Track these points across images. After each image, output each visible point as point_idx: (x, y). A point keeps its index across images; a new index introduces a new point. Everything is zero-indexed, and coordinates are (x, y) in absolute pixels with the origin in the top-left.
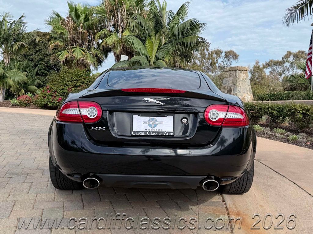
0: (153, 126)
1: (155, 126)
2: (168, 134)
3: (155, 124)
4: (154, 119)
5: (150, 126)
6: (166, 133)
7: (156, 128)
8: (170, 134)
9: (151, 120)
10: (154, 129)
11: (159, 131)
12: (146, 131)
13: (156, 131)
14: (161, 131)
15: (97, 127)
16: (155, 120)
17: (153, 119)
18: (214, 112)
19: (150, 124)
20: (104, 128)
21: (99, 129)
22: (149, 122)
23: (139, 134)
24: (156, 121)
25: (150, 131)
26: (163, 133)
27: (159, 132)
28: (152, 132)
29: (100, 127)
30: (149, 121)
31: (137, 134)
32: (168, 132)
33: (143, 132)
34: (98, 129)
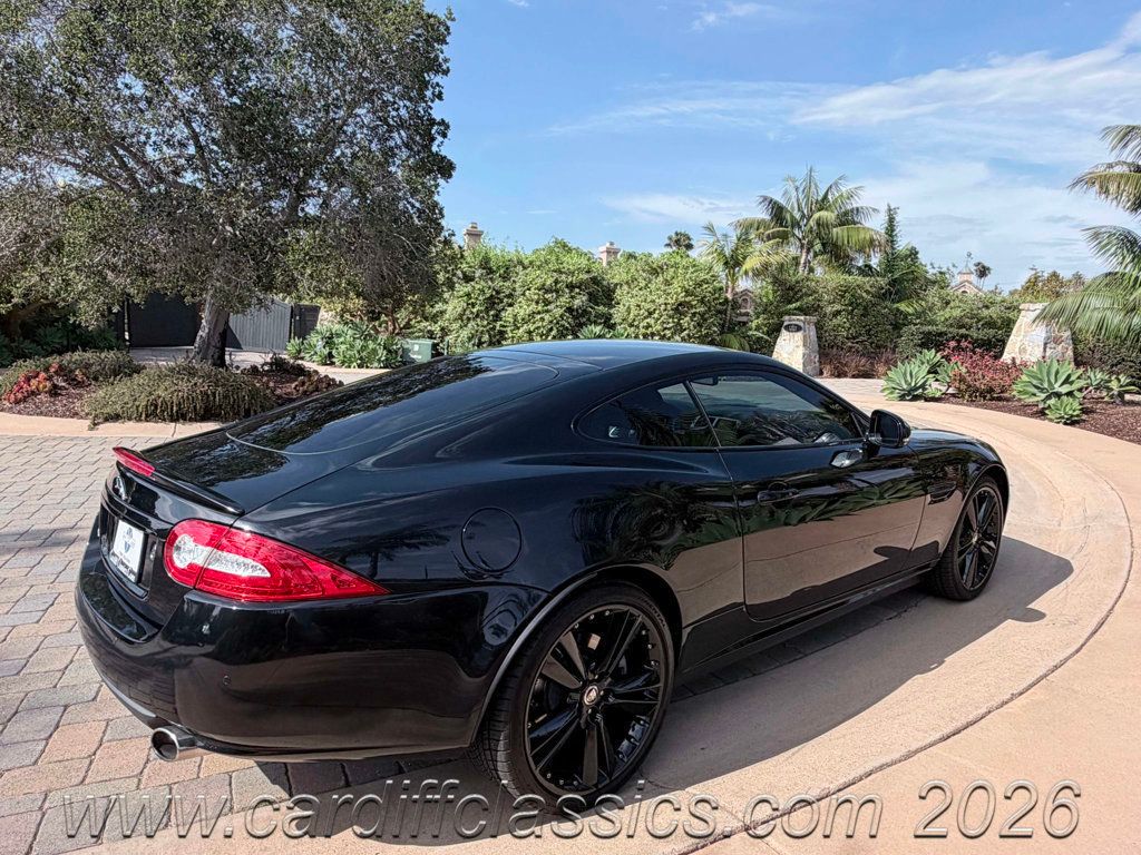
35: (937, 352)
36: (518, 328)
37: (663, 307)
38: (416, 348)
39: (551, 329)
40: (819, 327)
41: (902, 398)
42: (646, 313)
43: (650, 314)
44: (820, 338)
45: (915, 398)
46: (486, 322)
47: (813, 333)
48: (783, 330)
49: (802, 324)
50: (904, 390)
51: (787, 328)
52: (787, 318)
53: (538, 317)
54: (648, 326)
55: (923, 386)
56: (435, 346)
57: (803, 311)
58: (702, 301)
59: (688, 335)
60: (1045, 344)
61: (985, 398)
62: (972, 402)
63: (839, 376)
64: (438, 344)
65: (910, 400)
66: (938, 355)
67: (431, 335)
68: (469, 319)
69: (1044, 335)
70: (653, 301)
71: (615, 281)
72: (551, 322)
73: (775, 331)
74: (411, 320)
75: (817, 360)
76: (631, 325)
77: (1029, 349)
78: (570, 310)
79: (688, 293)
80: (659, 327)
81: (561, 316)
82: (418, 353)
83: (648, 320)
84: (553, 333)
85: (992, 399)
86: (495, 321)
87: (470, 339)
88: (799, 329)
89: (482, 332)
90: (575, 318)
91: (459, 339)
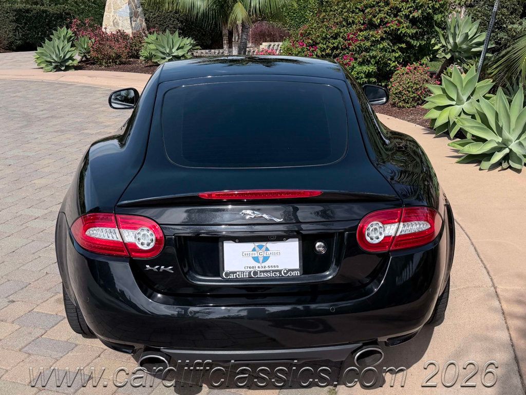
0: (261, 259)
1: (266, 259)
2: (291, 274)
3: (265, 255)
4: (263, 246)
5: (256, 259)
6: (285, 271)
7: (266, 264)
8: (293, 274)
9: (257, 249)
10: (263, 265)
11: (273, 269)
12: (249, 269)
13: (267, 269)
14: (276, 269)
15: (157, 267)
16: (264, 248)
17: (260, 247)
18: (374, 227)
19: (256, 255)
20: (170, 269)
21: (161, 270)
22: (254, 252)
23: (236, 276)
24: (267, 249)
25: (257, 269)
26: (280, 273)
27: (273, 271)
28: (261, 272)
29: (163, 267)
30: (254, 250)
31: (232, 276)
32: (290, 270)
33: (244, 272)
34: (159, 269)
35: (67, 28)
41: (57, 69)
45: (68, 68)
50: (55, 62)
55: (71, 58)
60: (131, 18)
61: (115, 62)
62: (108, 68)
65: (64, 70)
66: (70, 31)
69: (129, 11)
77: (120, 22)
85: (121, 63)
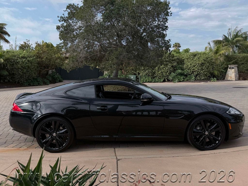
36: (159, 71)
37: (198, 64)
38: (132, 77)
39: (168, 71)
40: (238, 67)
42: (193, 66)
43: (194, 66)
44: (238, 70)
46: (151, 70)
47: (236, 69)
48: (228, 69)
49: (234, 67)
51: (230, 68)
52: (230, 65)
53: (165, 68)
54: (194, 69)
56: (137, 77)
57: (233, 64)
58: (208, 62)
59: (205, 71)
63: (244, 80)
64: (137, 76)
67: (135, 74)
68: (146, 70)
70: (195, 63)
71: (184, 58)
72: (168, 69)
73: (226, 69)
74: (129, 71)
75: (238, 76)
76: (189, 69)
78: (172, 66)
79: (205, 60)
80: (197, 69)
81: (170, 68)
82: (133, 78)
83: (194, 68)
84: (168, 72)
86: (153, 70)
87: (146, 75)
88: (233, 68)
89: (149, 73)
90: (173, 68)
91: (143, 75)
